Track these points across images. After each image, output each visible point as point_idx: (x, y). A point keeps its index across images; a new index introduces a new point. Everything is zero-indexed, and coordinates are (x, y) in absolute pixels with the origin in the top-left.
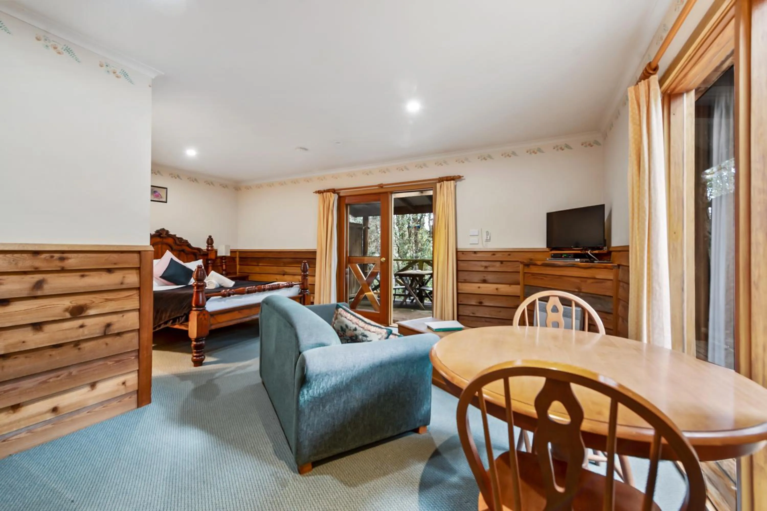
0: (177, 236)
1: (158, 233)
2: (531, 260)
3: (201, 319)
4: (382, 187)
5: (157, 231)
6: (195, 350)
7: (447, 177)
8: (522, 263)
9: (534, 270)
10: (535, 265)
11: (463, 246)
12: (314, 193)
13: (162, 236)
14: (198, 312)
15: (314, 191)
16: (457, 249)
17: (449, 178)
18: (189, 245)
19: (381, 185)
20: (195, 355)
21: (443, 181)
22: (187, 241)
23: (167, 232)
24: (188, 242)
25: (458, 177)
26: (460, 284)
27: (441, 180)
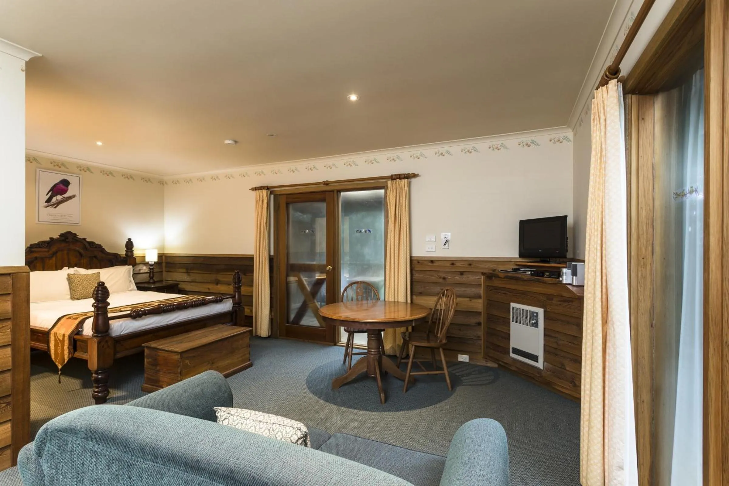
0: (87, 240)
1: (63, 238)
2: (494, 270)
3: (103, 347)
4: (327, 184)
5: (62, 235)
6: (96, 384)
7: (400, 175)
8: (483, 274)
9: (496, 283)
10: (497, 277)
11: (418, 253)
12: (250, 190)
13: (67, 240)
14: (99, 338)
15: (251, 188)
16: (411, 257)
17: (402, 176)
18: (102, 250)
19: (327, 183)
20: (96, 390)
21: (395, 179)
22: (100, 245)
23: (75, 235)
24: (102, 247)
25: (412, 175)
26: (414, 297)
27: (394, 178)
